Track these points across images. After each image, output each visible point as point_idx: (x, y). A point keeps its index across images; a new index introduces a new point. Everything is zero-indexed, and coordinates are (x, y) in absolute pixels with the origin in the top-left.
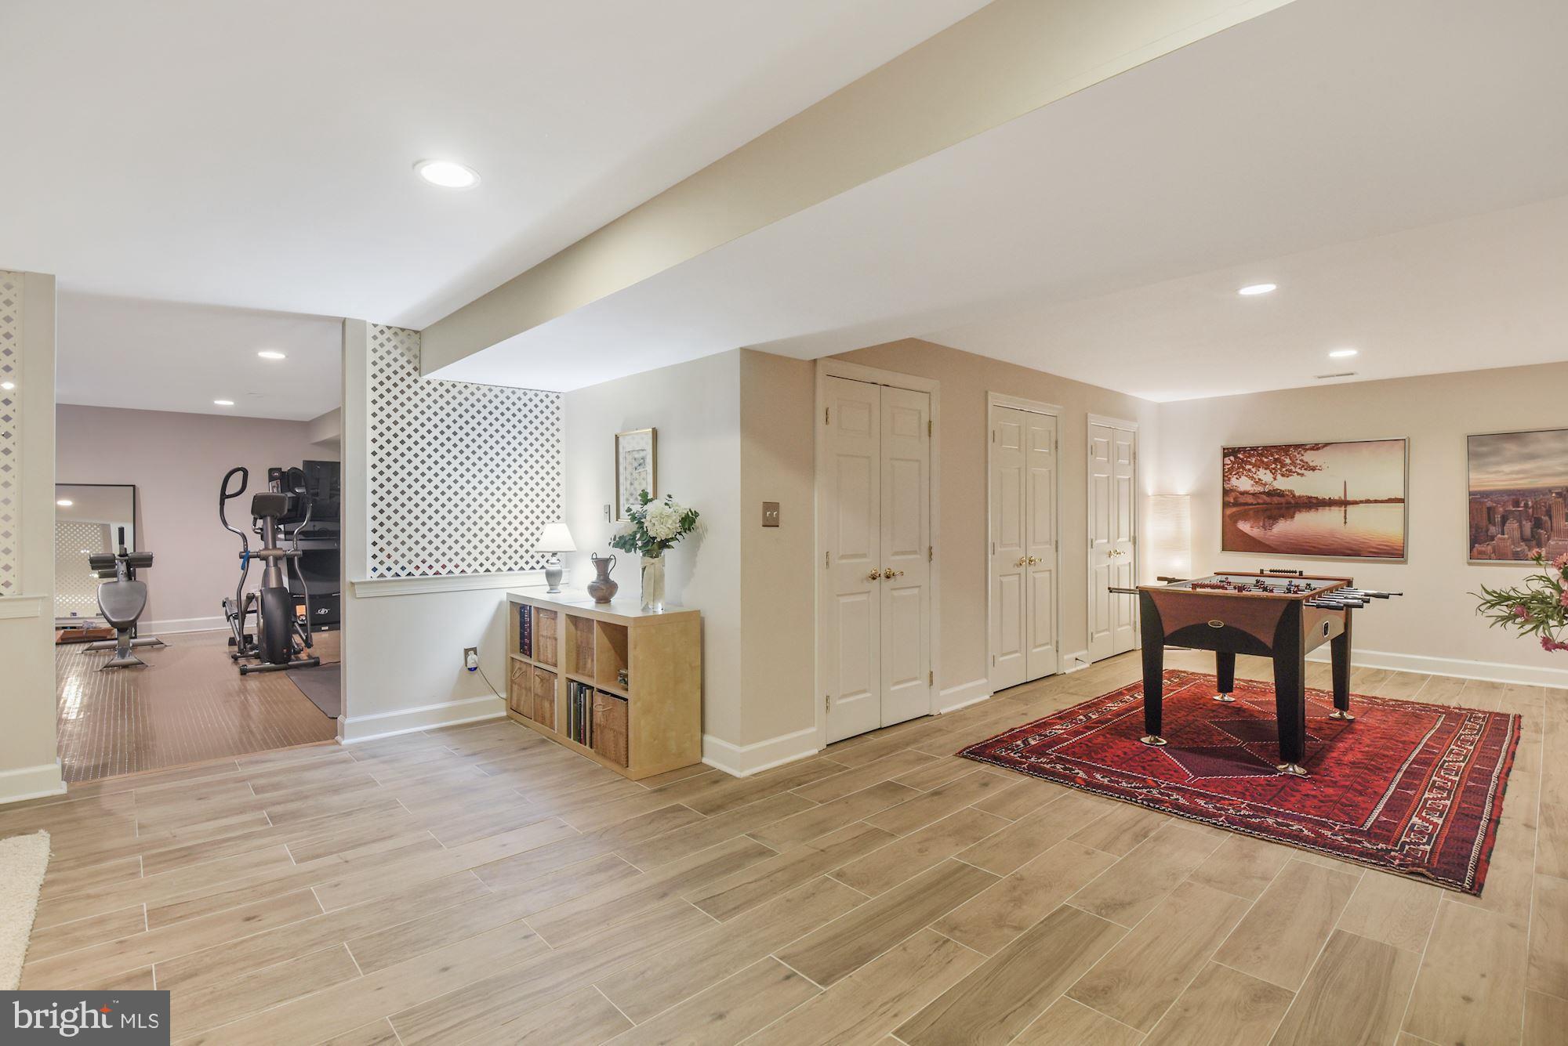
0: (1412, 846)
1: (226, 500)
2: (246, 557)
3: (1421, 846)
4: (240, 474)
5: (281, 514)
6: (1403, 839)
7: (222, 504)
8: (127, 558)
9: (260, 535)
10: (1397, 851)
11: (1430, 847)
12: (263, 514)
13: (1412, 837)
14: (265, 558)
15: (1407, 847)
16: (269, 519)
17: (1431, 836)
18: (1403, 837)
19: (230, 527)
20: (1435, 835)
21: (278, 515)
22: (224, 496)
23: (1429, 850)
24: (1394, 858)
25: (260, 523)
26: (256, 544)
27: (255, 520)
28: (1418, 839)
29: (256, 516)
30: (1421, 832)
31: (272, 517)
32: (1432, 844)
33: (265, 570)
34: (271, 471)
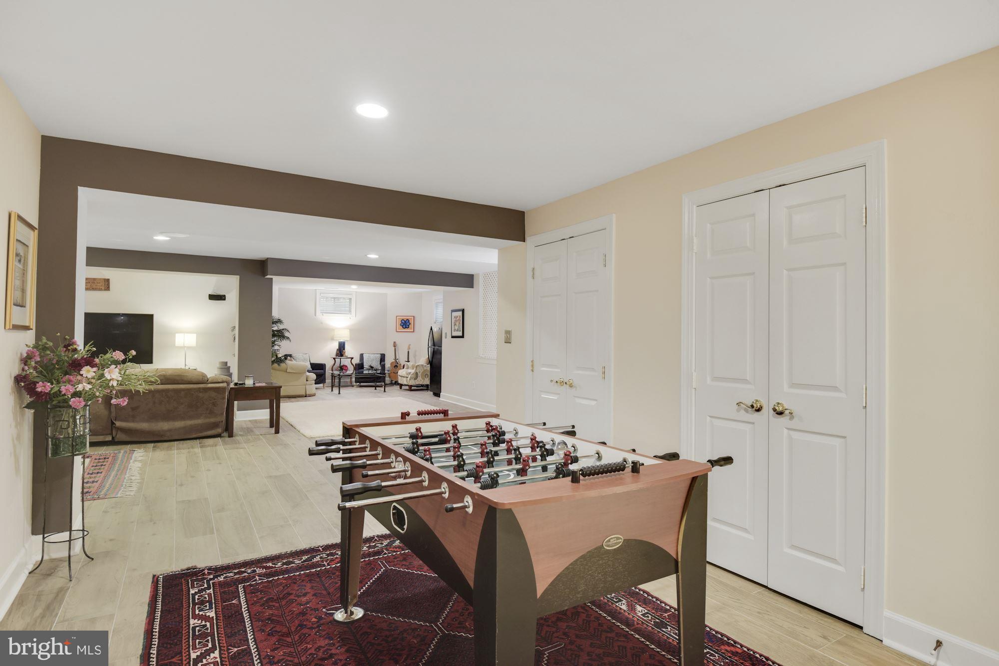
0: (203, 588)
3: (197, 591)
6: (211, 590)
10: (211, 579)
11: (191, 593)
13: (206, 596)
15: (206, 586)
17: (194, 604)
18: (212, 592)
20: (191, 605)
23: (191, 590)
24: (209, 574)
28: (201, 596)
30: (202, 603)
32: (191, 596)
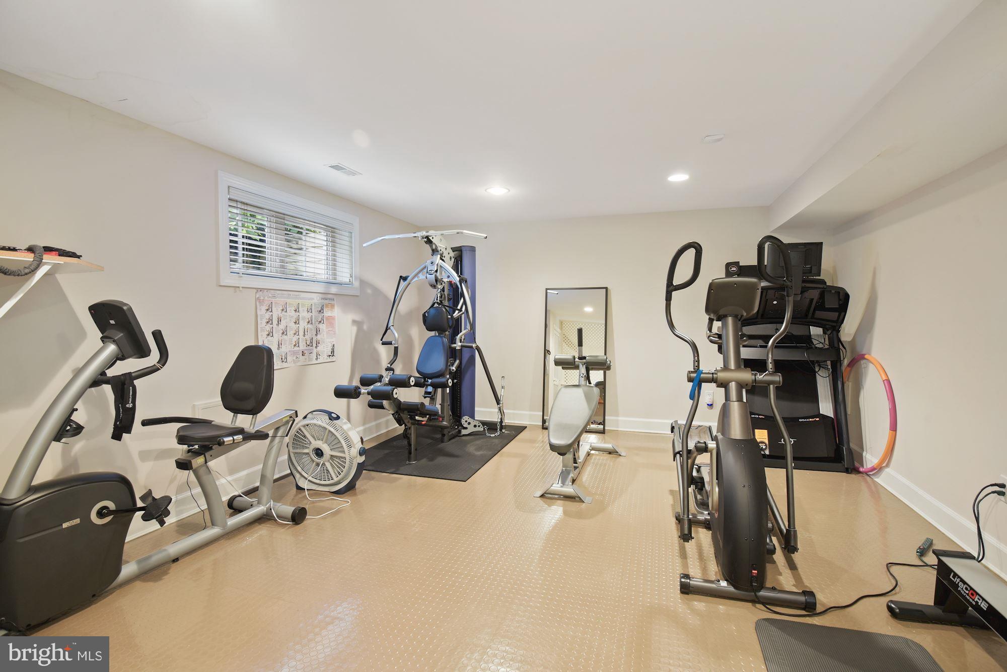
1: (674, 293)
2: (697, 380)
4: (692, 252)
5: (748, 313)
7: (669, 299)
8: (584, 361)
9: (717, 345)
12: (721, 312)
14: (724, 385)
16: (730, 320)
19: (677, 332)
21: (745, 314)
22: (671, 288)
25: (717, 325)
26: (711, 361)
27: (711, 321)
29: (712, 317)
31: (735, 317)
33: (724, 404)
34: (728, 265)
